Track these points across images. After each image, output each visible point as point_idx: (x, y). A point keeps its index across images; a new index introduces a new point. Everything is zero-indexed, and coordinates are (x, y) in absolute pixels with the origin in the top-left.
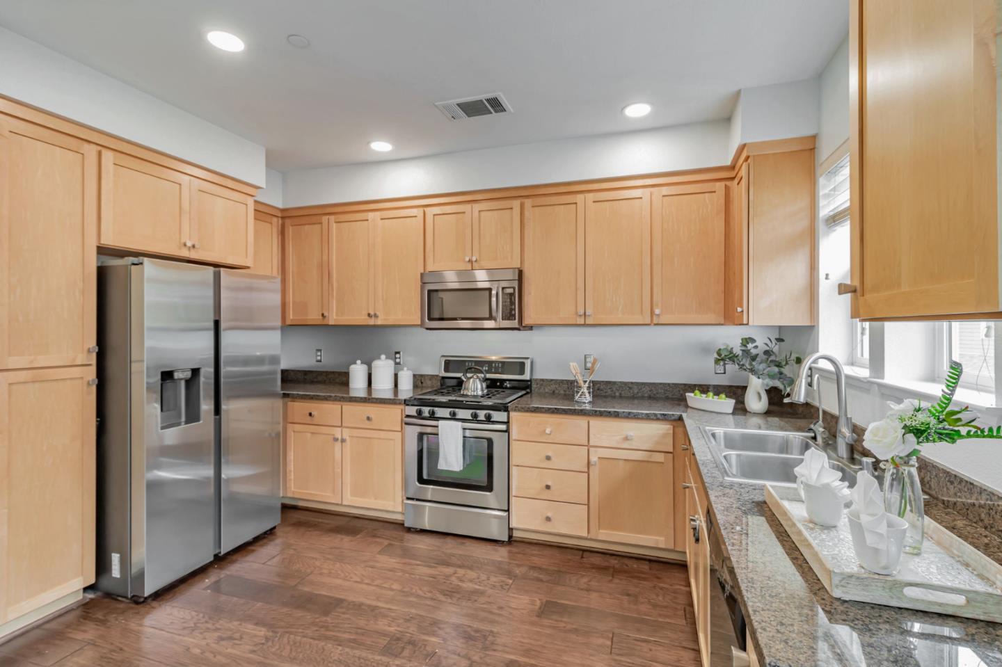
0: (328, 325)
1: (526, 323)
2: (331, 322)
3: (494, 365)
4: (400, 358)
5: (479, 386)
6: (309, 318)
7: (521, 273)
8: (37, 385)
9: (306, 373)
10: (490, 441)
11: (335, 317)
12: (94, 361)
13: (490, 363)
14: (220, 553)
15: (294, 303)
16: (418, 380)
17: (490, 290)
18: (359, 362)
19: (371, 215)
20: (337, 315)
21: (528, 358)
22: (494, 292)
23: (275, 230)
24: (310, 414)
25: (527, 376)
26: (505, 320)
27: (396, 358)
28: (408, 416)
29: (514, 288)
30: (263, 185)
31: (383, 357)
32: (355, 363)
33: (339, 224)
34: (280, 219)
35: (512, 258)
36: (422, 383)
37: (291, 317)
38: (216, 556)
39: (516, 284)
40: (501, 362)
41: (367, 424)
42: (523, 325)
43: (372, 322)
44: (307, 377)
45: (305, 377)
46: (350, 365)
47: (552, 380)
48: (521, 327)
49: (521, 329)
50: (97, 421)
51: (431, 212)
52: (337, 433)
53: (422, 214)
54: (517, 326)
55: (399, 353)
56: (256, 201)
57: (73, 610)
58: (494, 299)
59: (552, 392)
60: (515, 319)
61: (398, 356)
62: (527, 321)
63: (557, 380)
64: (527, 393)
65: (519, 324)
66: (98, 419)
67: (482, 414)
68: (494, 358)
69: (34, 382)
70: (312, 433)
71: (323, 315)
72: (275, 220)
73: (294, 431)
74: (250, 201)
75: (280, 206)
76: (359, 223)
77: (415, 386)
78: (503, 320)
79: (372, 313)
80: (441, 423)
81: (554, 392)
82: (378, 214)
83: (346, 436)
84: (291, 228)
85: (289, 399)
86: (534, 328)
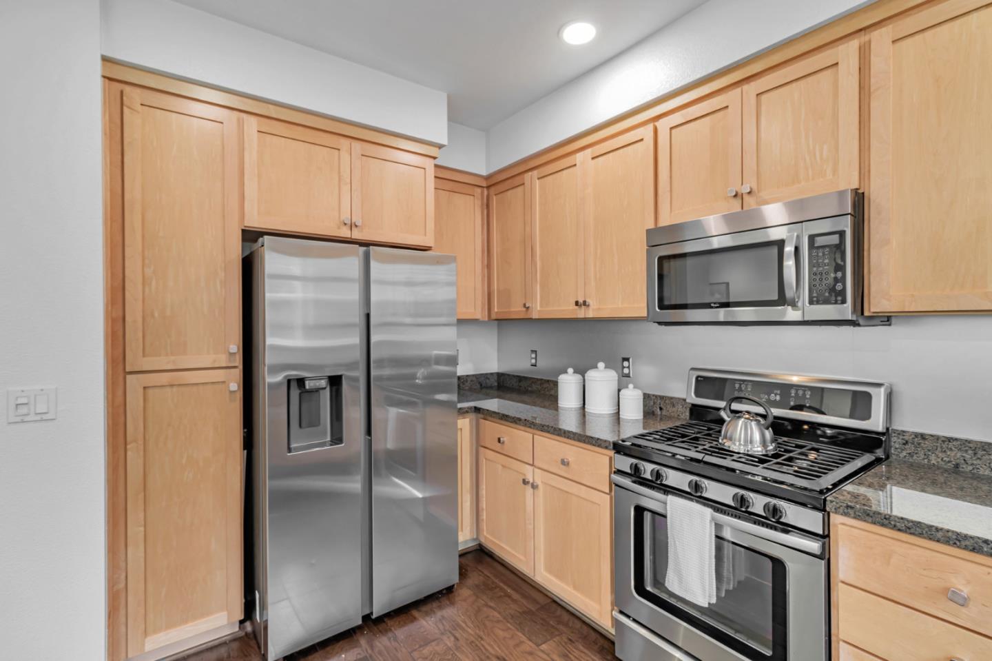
0: (531, 319)
1: (873, 310)
2: (535, 316)
3: (793, 393)
4: (629, 367)
5: (757, 436)
6: (513, 310)
7: (859, 200)
8: (175, 389)
9: (521, 379)
10: (779, 567)
11: (539, 309)
12: (238, 361)
13: (786, 388)
14: (372, 613)
15: (498, 291)
16: (653, 406)
17: (780, 244)
18: (570, 370)
19: (579, 156)
20: (541, 306)
21: (879, 385)
22: (789, 249)
23: (478, 203)
24: (499, 440)
25: (876, 422)
26: (818, 303)
27: (624, 367)
28: (619, 472)
29: (842, 234)
30: (444, 141)
31: (601, 365)
32: (566, 372)
33: (543, 180)
34: (485, 189)
35: (835, 171)
36: (661, 409)
37: (496, 310)
38: (367, 618)
39: (847, 225)
40: (811, 388)
41: (562, 470)
42: (866, 313)
43: (581, 313)
44: (523, 384)
45: (520, 384)
46: (560, 374)
47: (950, 440)
48: (861, 317)
49: (861, 321)
50: (244, 432)
51: (664, 125)
52: (529, 473)
53: (651, 134)
54: (849, 316)
55: (627, 360)
56: (436, 166)
57: (225, 643)
58: (789, 263)
59: (950, 466)
60: (844, 302)
61: (626, 364)
62: (877, 303)
63: (969, 442)
64: (878, 461)
65: (854, 311)
66: (245, 430)
67: (758, 503)
68: (795, 379)
69: (172, 386)
70: (503, 466)
71: (525, 305)
72: (479, 190)
73: (486, 459)
74: (430, 164)
75: (484, 173)
76: (565, 172)
77: (648, 414)
78: (811, 302)
79: (581, 301)
80: (672, 500)
81: (957, 466)
82: (589, 152)
83: (538, 482)
84: (495, 197)
85: (482, 416)
86: (893, 320)
